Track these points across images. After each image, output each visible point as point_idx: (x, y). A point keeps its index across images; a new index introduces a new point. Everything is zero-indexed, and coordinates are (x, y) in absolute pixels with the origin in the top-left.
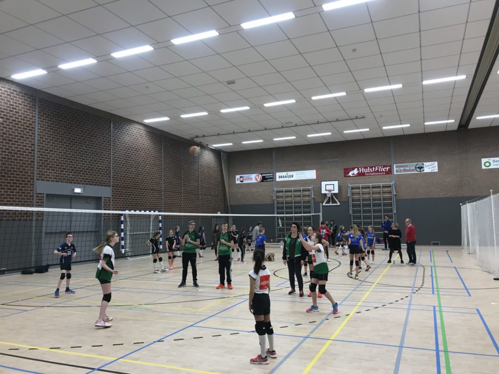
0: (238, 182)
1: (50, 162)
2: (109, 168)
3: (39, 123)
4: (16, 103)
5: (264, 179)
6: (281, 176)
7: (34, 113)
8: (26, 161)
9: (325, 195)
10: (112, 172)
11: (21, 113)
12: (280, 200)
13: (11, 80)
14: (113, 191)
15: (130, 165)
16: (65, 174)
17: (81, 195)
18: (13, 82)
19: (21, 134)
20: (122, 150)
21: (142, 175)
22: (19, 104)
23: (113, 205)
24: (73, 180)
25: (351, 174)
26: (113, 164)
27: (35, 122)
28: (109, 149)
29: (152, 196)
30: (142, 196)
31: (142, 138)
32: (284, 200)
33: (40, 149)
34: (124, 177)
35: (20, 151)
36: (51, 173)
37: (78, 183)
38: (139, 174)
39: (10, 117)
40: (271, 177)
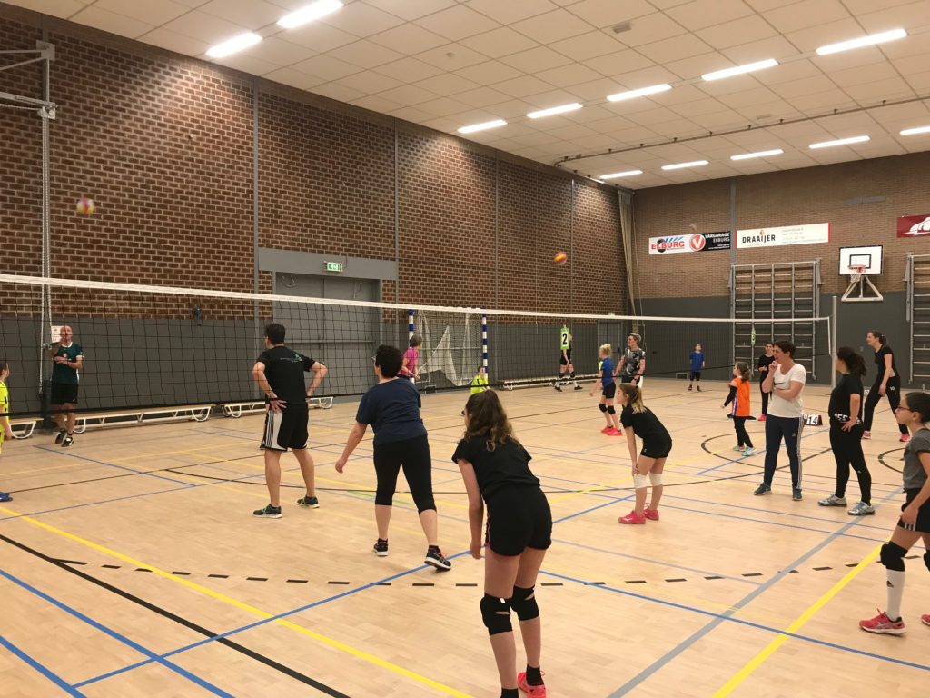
0: (653, 252)
1: (282, 213)
2: (392, 224)
3: (259, 141)
4: (218, 104)
5: (709, 245)
6: (746, 238)
7: (251, 121)
8: (238, 211)
9: (848, 277)
10: (397, 232)
11: (229, 123)
12: (744, 289)
13: (207, 60)
14: (400, 269)
15: (433, 218)
16: (310, 236)
17: (339, 275)
18: (210, 65)
19: (228, 161)
20: (416, 189)
21: (456, 238)
22: (224, 105)
23: (400, 295)
24: (326, 248)
25: (915, 230)
26: (400, 217)
27: (252, 139)
28: (391, 188)
29: (476, 280)
30: (455, 278)
31: (455, 165)
32: (753, 289)
33: (264, 189)
34: (421, 242)
35: (228, 194)
36: (285, 233)
37: (333, 252)
38: (451, 237)
39: (209, 130)
40: (725, 240)
